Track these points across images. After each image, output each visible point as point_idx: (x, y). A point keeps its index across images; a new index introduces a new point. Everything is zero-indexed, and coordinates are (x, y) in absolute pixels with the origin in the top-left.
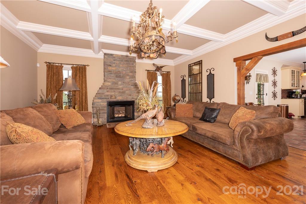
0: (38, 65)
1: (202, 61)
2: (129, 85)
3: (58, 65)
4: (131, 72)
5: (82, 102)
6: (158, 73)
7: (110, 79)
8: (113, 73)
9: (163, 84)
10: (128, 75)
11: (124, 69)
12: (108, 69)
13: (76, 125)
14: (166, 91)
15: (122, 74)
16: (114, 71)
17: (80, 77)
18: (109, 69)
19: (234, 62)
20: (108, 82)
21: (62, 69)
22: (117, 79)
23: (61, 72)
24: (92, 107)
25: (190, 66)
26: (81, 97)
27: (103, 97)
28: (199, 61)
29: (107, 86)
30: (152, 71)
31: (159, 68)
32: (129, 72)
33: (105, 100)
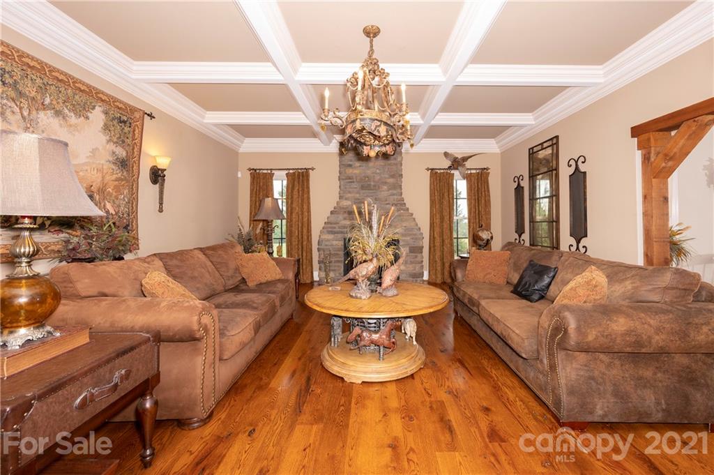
0: (239, 175)
1: (557, 137)
2: (387, 204)
3: (265, 171)
4: (392, 176)
5: (302, 238)
6: (456, 173)
7: (350, 192)
8: (355, 180)
9: (469, 199)
10: (386, 183)
11: (378, 171)
12: (345, 173)
13: (263, 281)
14: (477, 217)
15: (374, 181)
16: (356, 177)
17: (299, 192)
18: (347, 173)
19: (633, 136)
20: (346, 199)
21: (272, 179)
22: (363, 193)
23: (270, 184)
24: (318, 249)
25: (533, 153)
26: (300, 229)
27: (337, 230)
28: (551, 139)
29: (343, 208)
30: (442, 171)
31: (457, 163)
32: (387, 176)
33: (340, 236)
